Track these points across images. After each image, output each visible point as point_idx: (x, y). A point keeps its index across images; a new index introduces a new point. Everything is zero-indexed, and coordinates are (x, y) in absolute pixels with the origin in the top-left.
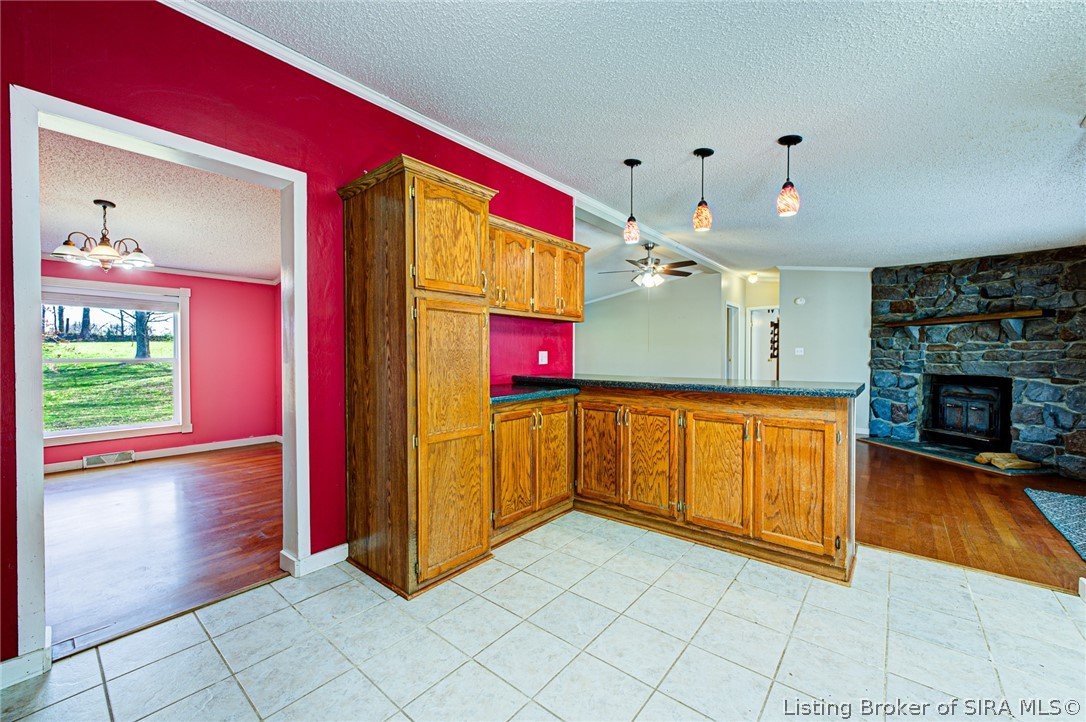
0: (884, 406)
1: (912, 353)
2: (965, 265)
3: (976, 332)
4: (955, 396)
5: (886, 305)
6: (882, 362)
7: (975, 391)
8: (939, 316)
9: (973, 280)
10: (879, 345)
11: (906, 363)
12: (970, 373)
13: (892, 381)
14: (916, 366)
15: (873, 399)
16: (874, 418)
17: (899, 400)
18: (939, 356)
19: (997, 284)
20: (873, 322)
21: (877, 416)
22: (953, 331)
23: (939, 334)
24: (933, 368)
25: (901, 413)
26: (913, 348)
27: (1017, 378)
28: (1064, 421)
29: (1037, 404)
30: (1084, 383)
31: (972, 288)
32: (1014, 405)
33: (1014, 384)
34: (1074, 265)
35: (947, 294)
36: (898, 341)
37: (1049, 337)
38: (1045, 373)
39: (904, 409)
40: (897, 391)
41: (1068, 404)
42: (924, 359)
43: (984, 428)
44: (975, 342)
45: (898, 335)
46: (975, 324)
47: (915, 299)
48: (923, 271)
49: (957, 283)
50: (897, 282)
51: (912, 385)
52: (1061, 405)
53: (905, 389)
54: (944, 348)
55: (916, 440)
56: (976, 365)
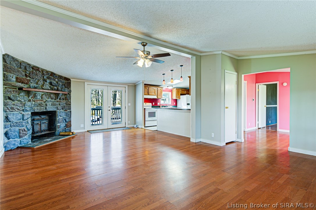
0: (14, 132)
1: (29, 104)
2: (47, 72)
3: (50, 96)
4: (38, 120)
6: (12, 108)
7: (43, 117)
8: (38, 88)
9: (48, 78)
10: (10, 98)
11: (25, 108)
12: (49, 110)
13: (19, 118)
14: (29, 109)
15: (6, 130)
16: (7, 141)
17: (23, 126)
18: (40, 105)
19: (54, 82)
20: (4, 85)
21: (9, 139)
22: (43, 94)
23: (39, 95)
25: (24, 132)
26: (30, 101)
27: (58, 111)
28: (67, 120)
29: (61, 117)
30: (68, 111)
31: (48, 81)
32: (58, 118)
33: (57, 112)
34: (67, 82)
35: (41, 81)
36: (22, 96)
37: (63, 99)
38: (63, 109)
39: (26, 129)
40: (22, 122)
41: (66, 116)
42: (33, 106)
43: (46, 129)
44: (49, 100)
45: (22, 94)
46: (48, 93)
47: (28, 78)
48: (33, 69)
49: (45, 77)
50: (20, 68)
51: (29, 118)
52: (65, 116)
53: (26, 120)
54: (41, 101)
55: (30, 142)
56: (50, 108)
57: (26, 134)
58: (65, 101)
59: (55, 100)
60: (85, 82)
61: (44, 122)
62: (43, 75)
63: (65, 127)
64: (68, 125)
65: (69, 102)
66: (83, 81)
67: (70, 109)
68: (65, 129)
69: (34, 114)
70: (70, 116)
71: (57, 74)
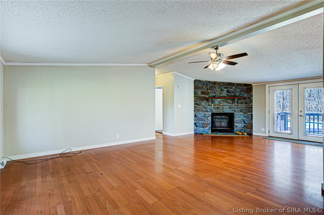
0: (200, 123)
1: (209, 107)
2: (224, 83)
3: (227, 101)
4: (218, 118)
5: (200, 92)
6: (199, 110)
7: (223, 117)
8: (216, 96)
9: (225, 88)
10: (197, 104)
11: (207, 110)
12: (225, 112)
13: (203, 116)
14: (210, 111)
15: (195, 122)
16: (196, 128)
17: (205, 121)
18: (217, 108)
19: (231, 90)
20: (195, 97)
21: (197, 127)
22: (221, 101)
23: (217, 101)
24: (215, 111)
25: (206, 125)
26: (209, 105)
27: (236, 113)
28: (246, 122)
29: (240, 119)
30: (249, 113)
31: (225, 90)
32: (235, 119)
33: (235, 114)
34: (248, 88)
35: (219, 91)
36: (204, 103)
37: (242, 103)
38: (241, 111)
39: (207, 123)
40: (204, 118)
41: (246, 118)
42: (212, 109)
43: (226, 126)
44: (226, 104)
45: (204, 101)
46: (226, 99)
47: (209, 91)
48: (212, 83)
49: (222, 88)
50: (204, 85)
51: (209, 116)
52: (245, 118)
53: (207, 117)
54: (218, 105)
55: (210, 132)
56: (227, 110)
57: (207, 127)
58: (244, 105)
59: (232, 103)
60: (265, 85)
61: (223, 120)
62: (220, 87)
63: (244, 127)
64: (249, 126)
65: (249, 105)
66: (263, 85)
67: (252, 112)
68: (245, 129)
69: (213, 115)
70: (250, 118)
71: (235, 83)
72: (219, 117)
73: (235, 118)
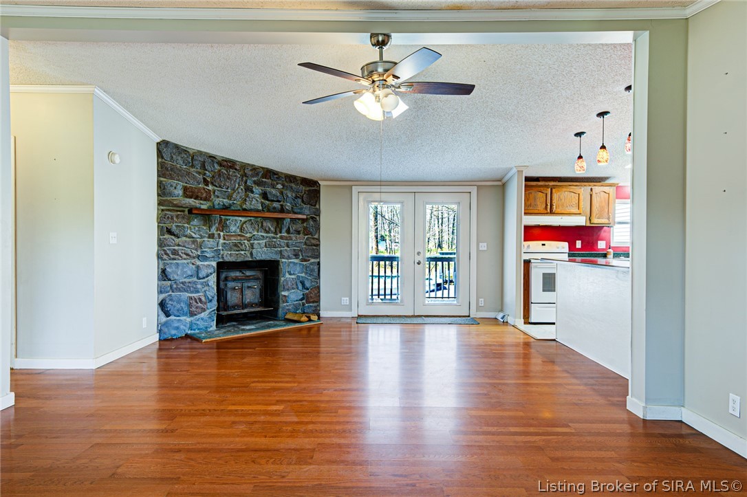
0: (179, 301)
1: (211, 242)
2: (255, 169)
3: (262, 225)
4: (235, 279)
5: (179, 187)
6: (175, 252)
7: (248, 273)
8: (233, 208)
9: (258, 183)
10: (170, 232)
11: (203, 252)
12: (258, 258)
13: (189, 273)
14: (213, 254)
15: (162, 296)
16: (163, 319)
17: (198, 292)
18: (236, 245)
19: (274, 191)
20: (159, 204)
21: (168, 315)
22: (246, 222)
23: (234, 224)
24: (229, 256)
25: (200, 304)
26: (211, 236)
27: (283, 260)
28: (308, 284)
29: (293, 277)
30: (312, 260)
31: (258, 190)
32: (282, 279)
33: (281, 264)
34: (309, 190)
35: (240, 190)
36: (194, 228)
37: (299, 233)
38: (296, 256)
39: (203, 299)
40: (195, 283)
41: (306, 273)
42: (220, 248)
43: (256, 301)
44: (260, 234)
45: (195, 222)
46: (259, 219)
47: (210, 187)
48: (220, 164)
49: (249, 183)
50: (193, 166)
51: (211, 274)
52: (303, 275)
53: (204, 278)
54: (239, 238)
55: (214, 327)
56: (262, 253)
57: (204, 310)
58: (302, 238)
59: (276, 233)
60: (351, 187)
61: (249, 285)
62: (244, 179)
63: (302, 300)
64: (312, 297)
65: (314, 239)
66: (347, 185)
67: (318, 256)
68: (303, 304)
69: (222, 266)
70: (316, 274)
71: (282, 173)
72: (238, 274)
73: (281, 275)
